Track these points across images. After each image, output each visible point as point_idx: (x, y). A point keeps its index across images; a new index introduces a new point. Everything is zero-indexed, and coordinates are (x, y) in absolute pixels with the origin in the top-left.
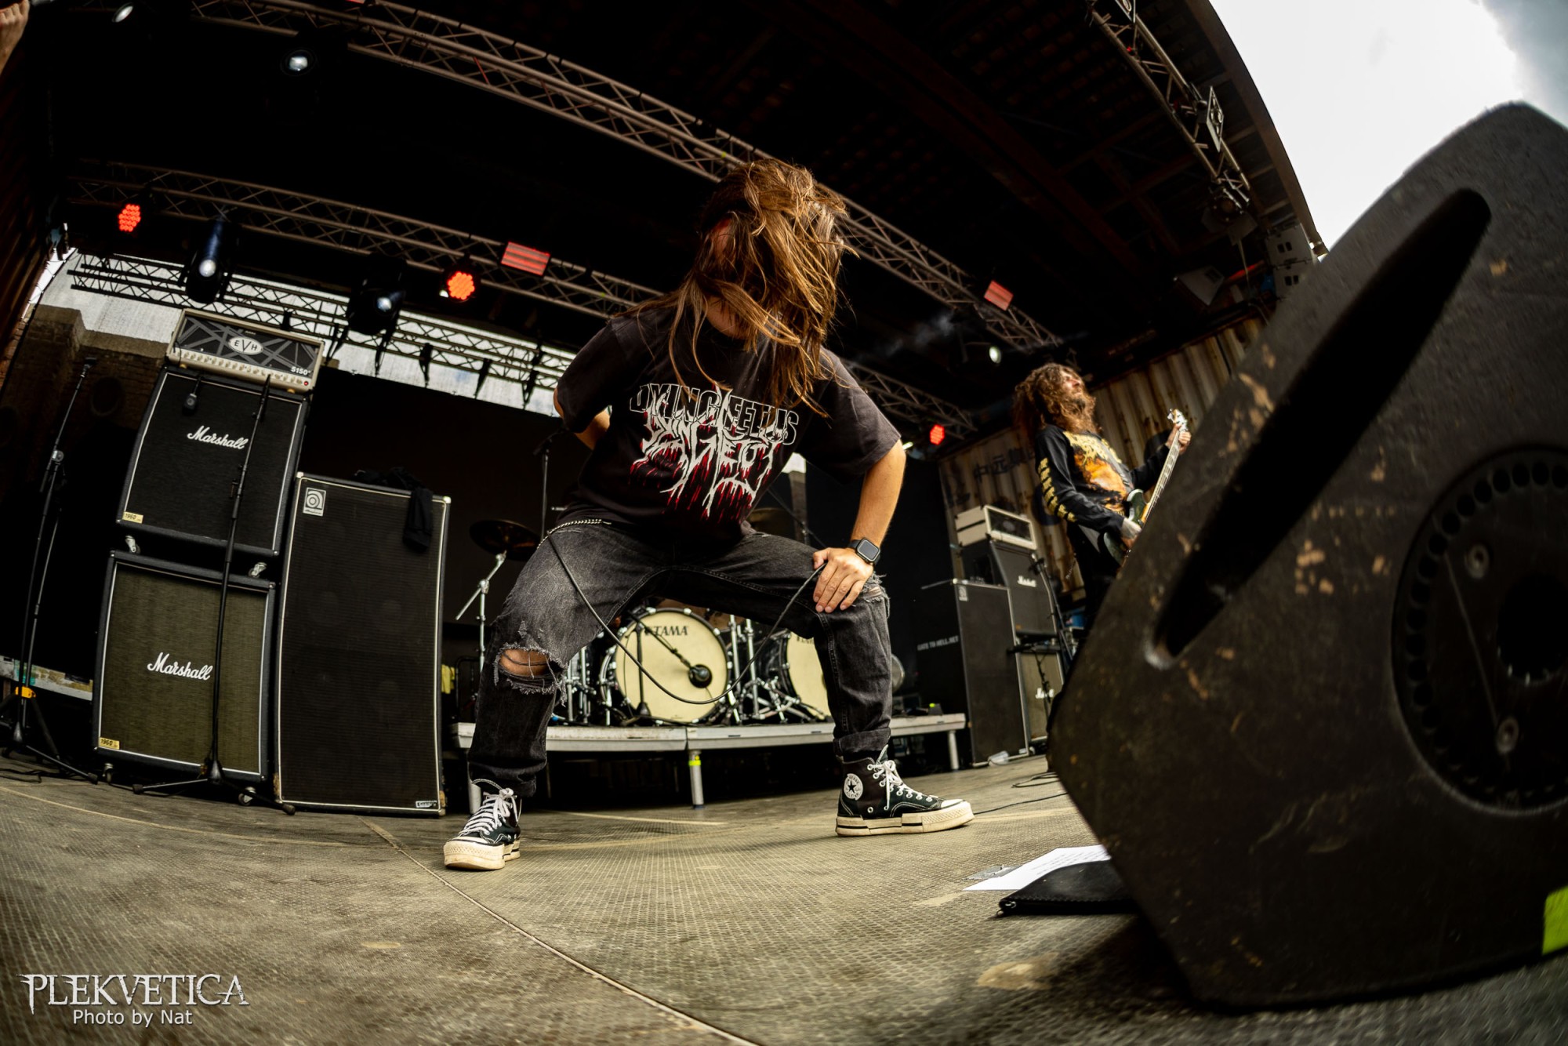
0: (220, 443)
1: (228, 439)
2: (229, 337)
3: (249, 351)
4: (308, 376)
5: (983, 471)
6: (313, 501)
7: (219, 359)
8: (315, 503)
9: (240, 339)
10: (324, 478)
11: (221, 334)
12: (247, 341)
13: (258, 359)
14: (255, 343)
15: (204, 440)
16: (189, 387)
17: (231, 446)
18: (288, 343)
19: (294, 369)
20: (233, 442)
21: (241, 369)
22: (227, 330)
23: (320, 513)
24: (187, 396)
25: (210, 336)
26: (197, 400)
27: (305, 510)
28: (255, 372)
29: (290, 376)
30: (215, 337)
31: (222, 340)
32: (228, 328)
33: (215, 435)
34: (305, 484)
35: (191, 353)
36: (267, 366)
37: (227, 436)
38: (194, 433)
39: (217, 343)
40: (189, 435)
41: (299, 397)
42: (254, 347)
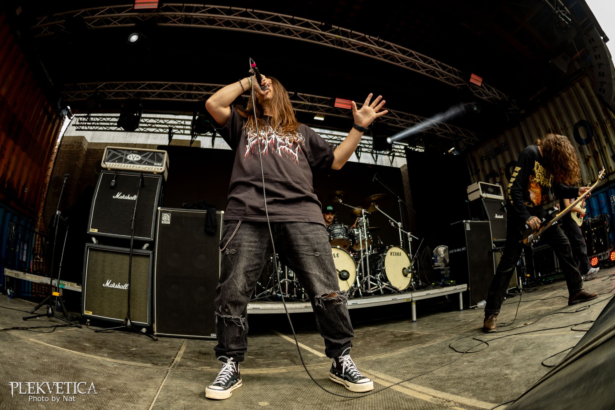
0: (126, 198)
1: (130, 196)
2: (127, 155)
3: (136, 159)
4: (162, 166)
5: (484, 158)
6: (165, 218)
7: (123, 164)
8: (166, 219)
9: (131, 155)
10: (169, 209)
11: (123, 154)
12: (134, 155)
13: (140, 162)
14: (138, 156)
15: (120, 198)
16: (111, 177)
17: (131, 199)
18: (152, 153)
19: (155, 164)
20: (132, 197)
21: (133, 167)
22: (125, 152)
23: (169, 223)
24: (111, 181)
25: (118, 156)
26: (116, 183)
27: (163, 222)
28: (139, 168)
29: (154, 167)
30: (120, 156)
31: (124, 157)
32: (126, 151)
33: (124, 195)
34: (162, 212)
35: (112, 163)
36: (144, 164)
37: (129, 195)
38: (115, 196)
39: (122, 158)
40: (113, 197)
41: (158, 175)
42: (137, 157)
